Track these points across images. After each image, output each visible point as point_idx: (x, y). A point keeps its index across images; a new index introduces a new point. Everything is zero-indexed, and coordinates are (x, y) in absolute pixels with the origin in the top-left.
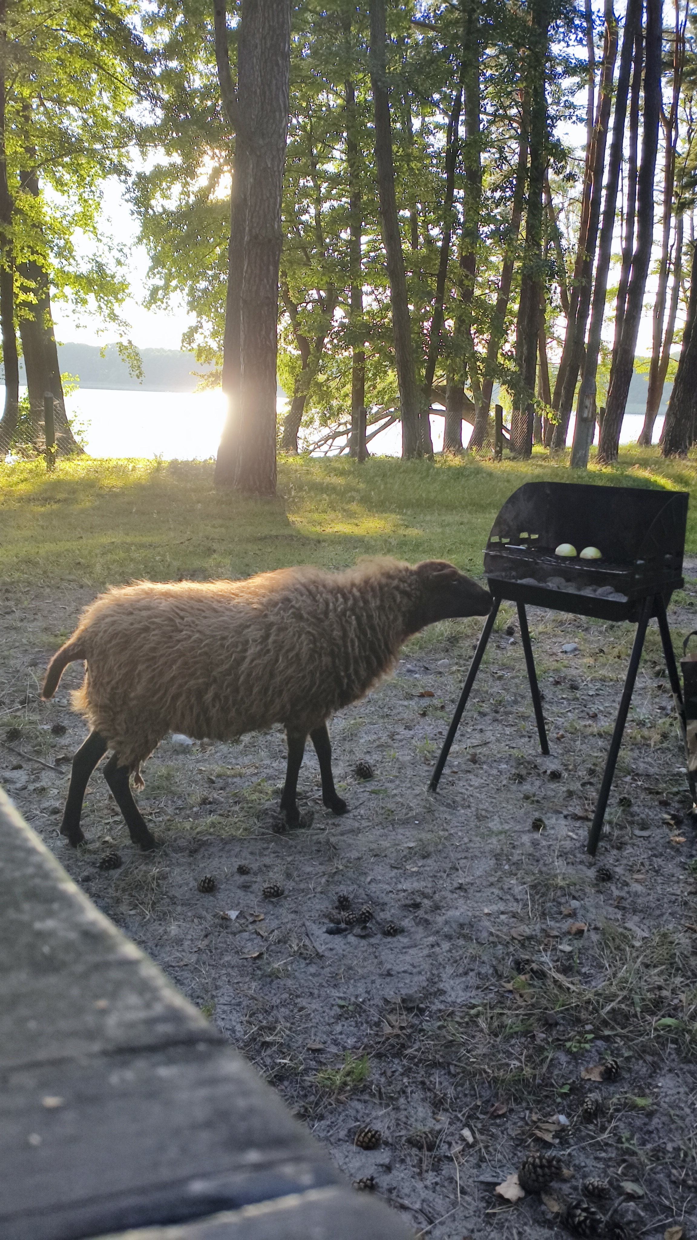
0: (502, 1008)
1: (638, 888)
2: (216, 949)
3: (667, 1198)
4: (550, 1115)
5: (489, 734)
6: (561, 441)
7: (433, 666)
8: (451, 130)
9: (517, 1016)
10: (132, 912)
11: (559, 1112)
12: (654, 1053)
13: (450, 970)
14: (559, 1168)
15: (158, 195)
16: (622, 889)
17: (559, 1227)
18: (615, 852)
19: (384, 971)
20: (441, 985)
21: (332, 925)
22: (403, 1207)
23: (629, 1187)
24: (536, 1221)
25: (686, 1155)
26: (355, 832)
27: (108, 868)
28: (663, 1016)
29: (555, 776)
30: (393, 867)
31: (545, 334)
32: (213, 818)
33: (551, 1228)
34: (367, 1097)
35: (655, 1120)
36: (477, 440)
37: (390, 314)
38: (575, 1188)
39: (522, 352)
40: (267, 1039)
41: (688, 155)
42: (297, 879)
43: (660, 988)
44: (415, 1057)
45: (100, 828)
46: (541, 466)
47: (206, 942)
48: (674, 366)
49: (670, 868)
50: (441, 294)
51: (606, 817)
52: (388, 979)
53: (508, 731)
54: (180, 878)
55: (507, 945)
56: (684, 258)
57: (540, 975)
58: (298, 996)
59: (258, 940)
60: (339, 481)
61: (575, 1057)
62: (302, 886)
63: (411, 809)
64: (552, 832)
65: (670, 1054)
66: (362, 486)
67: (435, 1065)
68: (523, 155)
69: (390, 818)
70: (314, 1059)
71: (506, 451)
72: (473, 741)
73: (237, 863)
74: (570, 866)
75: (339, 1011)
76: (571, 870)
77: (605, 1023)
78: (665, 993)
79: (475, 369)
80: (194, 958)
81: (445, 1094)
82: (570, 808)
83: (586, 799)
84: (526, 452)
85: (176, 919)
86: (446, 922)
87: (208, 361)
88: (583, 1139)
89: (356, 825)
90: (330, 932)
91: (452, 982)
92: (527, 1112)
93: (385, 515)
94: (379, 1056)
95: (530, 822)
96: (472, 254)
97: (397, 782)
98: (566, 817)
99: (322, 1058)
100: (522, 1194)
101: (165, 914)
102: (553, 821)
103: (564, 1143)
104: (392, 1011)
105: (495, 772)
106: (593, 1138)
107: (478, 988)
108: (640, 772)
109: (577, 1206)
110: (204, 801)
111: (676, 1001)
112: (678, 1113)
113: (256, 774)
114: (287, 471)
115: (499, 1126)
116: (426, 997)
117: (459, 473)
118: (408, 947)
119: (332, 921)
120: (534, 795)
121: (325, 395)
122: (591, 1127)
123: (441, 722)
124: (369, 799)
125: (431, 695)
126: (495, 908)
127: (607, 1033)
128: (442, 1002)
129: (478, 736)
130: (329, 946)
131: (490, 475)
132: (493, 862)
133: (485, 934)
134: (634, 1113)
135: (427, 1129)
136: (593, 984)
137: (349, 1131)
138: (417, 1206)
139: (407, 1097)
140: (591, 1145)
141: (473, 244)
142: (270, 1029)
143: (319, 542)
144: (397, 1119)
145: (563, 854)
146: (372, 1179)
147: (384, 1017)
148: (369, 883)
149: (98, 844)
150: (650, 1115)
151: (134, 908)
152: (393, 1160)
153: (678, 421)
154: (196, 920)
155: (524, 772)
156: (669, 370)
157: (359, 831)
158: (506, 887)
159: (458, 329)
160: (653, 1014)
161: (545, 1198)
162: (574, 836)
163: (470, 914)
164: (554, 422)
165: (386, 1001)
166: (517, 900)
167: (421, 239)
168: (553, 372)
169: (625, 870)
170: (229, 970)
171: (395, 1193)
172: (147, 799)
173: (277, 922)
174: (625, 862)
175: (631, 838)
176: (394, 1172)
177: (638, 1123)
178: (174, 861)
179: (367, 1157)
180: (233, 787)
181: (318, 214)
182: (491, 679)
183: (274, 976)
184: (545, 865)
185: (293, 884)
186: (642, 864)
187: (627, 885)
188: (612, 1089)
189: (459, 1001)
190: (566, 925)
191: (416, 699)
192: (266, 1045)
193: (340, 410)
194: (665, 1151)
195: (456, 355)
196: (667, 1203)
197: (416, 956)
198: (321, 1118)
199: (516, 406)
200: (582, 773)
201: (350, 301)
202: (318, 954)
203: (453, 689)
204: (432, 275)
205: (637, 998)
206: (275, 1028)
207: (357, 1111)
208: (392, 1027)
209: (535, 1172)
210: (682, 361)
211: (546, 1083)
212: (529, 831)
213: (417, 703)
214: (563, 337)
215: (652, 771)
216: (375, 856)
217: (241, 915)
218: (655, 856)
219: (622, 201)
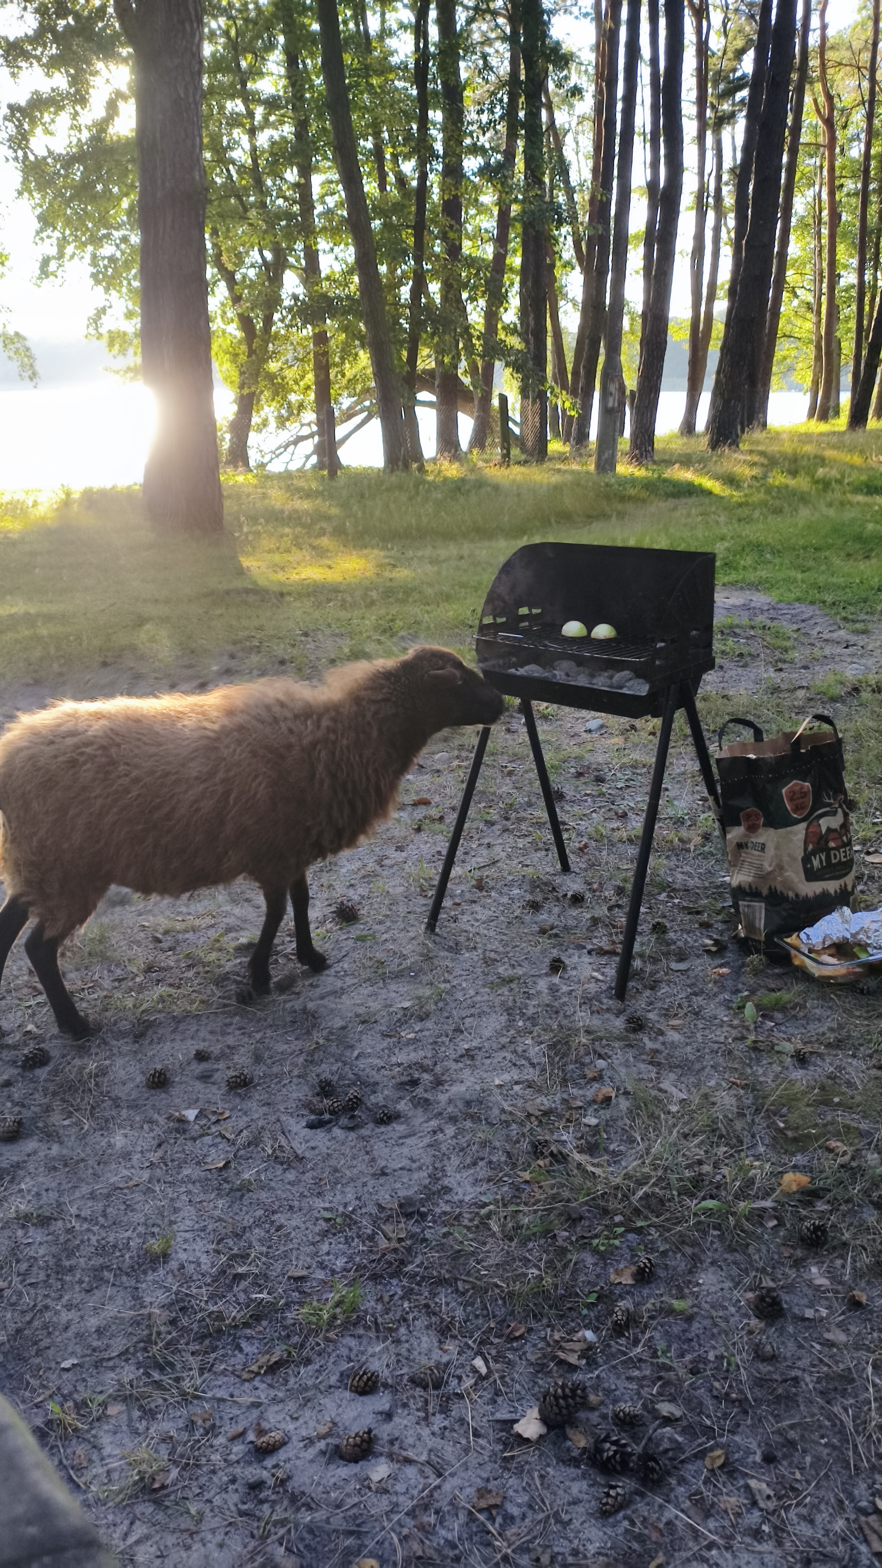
0: (518, 1205)
1: (674, 1036)
2: (173, 1161)
3: (708, 1417)
4: (574, 1331)
5: (498, 849)
6: (582, 436)
7: (429, 763)
8: (420, 31)
9: (535, 1211)
10: (66, 1123)
11: (587, 1327)
12: (694, 1244)
13: (455, 1161)
14: (585, 1397)
15: (39, 130)
16: (656, 1039)
17: (586, 1465)
18: (648, 993)
19: (376, 1169)
20: (446, 1182)
21: (313, 1117)
22: (408, 1461)
23: (665, 1408)
24: (561, 1461)
25: (729, 1364)
26: (338, 993)
27: (33, 1067)
28: (704, 1199)
29: (577, 900)
30: (385, 1035)
31: (556, 297)
32: (162, 990)
33: (577, 1467)
34: (361, 1331)
35: (695, 1325)
36: (479, 440)
37: (356, 279)
38: (604, 1417)
39: (528, 325)
40: (240, 1270)
41: (725, 53)
42: (269, 1061)
43: (700, 1163)
44: (417, 1274)
45: (19, 1013)
46: (559, 471)
47: (160, 1153)
48: (719, 329)
49: (712, 1008)
50: (420, 251)
51: (637, 948)
52: (382, 1180)
53: (521, 843)
54: (123, 1073)
55: (522, 1124)
56: (726, 190)
57: (560, 1158)
58: (274, 1212)
59: (223, 1145)
60: (305, 505)
61: (604, 1257)
62: (276, 1069)
63: (404, 957)
64: (574, 973)
65: (712, 1242)
66: (335, 511)
67: (441, 1282)
68: (514, 62)
69: (380, 971)
70: (297, 1289)
71: (515, 452)
72: (480, 860)
73: (193, 1047)
74: (596, 1015)
75: (323, 1225)
76: (595, 1022)
77: (637, 1212)
78: (706, 1168)
79: (470, 349)
80: (146, 1175)
81: (453, 1318)
82: (595, 941)
83: (614, 927)
84: (539, 452)
85: (120, 1127)
86: (450, 1101)
87: (123, 352)
88: (614, 1356)
89: (339, 984)
90: (311, 1126)
91: (458, 1176)
92: (549, 1330)
93: (365, 551)
94: (375, 1278)
95: (547, 961)
96: (456, 197)
97: (388, 924)
98: (589, 953)
99: (307, 1287)
100: (543, 1430)
101: (107, 1121)
102: (575, 959)
103: (592, 1363)
104: (388, 1219)
105: (505, 900)
106: (625, 1354)
107: (489, 1180)
108: (677, 886)
109: (606, 1439)
110: (149, 969)
111: (718, 1177)
112: (721, 1313)
113: (212, 926)
114: (238, 496)
115: (516, 1350)
116: (428, 1199)
117: (458, 487)
118: (405, 1137)
119: (312, 1112)
120: (552, 928)
121: (280, 389)
122: (622, 1341)
123: (440, 837)
124: (354, 949)
125: (426, 803)
126: (506, 1077)
127: (639, 1224)
128: (447, 1202)
129: (485, 852)
130: (312, 1144)
131: (496, 488)
132: (504, 1018)
133: (496, 1112)
134: (671, 1319)
135: (432, 1363)
136: (624, 1163)
137: (342, 1374)
138: (423, 1458)
139: (408, 1326)
140: (623, 1362)
141: (457, 184)
142: (242, 1257)
143: (282, 595)
144: (398, 1355)
145: (587, 1000)
146: (370, 1431)
147: (379, 1228)
148: (357, 1058)
149: (18, 1036)
150: (690, 1319)
151: (69, 1117)
152: (394, 1405)
153: (726, 403)
154: (146, 1126)
155: (539, 898)
156: (714, 334)
157: (343, 991)
158: (520, 1049)
159: (445, 298)
160: (692, 1196)
161: (570, 1432)
162: (600, 977)
163: (478, 1088)
164: (573, 413)
165: (381, 1208)
166: (533, 1065)
167: (391, 178)
168: (570, 342)
169: (660, 1015)
170: (190, 1186)
171: (397, 1446)
172: (78, 970)
173: (245, 1119)
174: (659, 1005)
175: (666, 974)
176: (396, 1419)
177: (676, 1330)
178: (115, 1051)
179: (363, 1403)
180: (185, 945)
181: (254, 149)
182: (499, 775)
183: (245, 1188)
184: (566, 1017)
185: (264, 1068)
186: (680, 1006)
187: (661, 1033)
188: (646, 1292)
189: (467, 1199)
190: (590, 1093)
191: (409, 808)
192: (238, 1277)
193: (301, 406)
194: (706, 1361)
195: (444, 332)
196: (708, 1423)
197: (416, 1146)
198: (308, 1361)
199: (524, 392)
200: (609, 893)
201: (303, 262)
202: (297, 1156)
203: (454, 791)
204: (408, 227)
205: (673, 1177)
206: (248, 1255)
207: (351, 1350)
208: (389, 1239)
209: (557, 1405)
210: (727, 325)
211: (571, 1293)
212: (546, 974)
213: (411, 814)
214: (579, 298)
215: (691, 883)
216: (363, 1022)
217: (201, 1115)
218: (695, 994)
219: (643, 117)
